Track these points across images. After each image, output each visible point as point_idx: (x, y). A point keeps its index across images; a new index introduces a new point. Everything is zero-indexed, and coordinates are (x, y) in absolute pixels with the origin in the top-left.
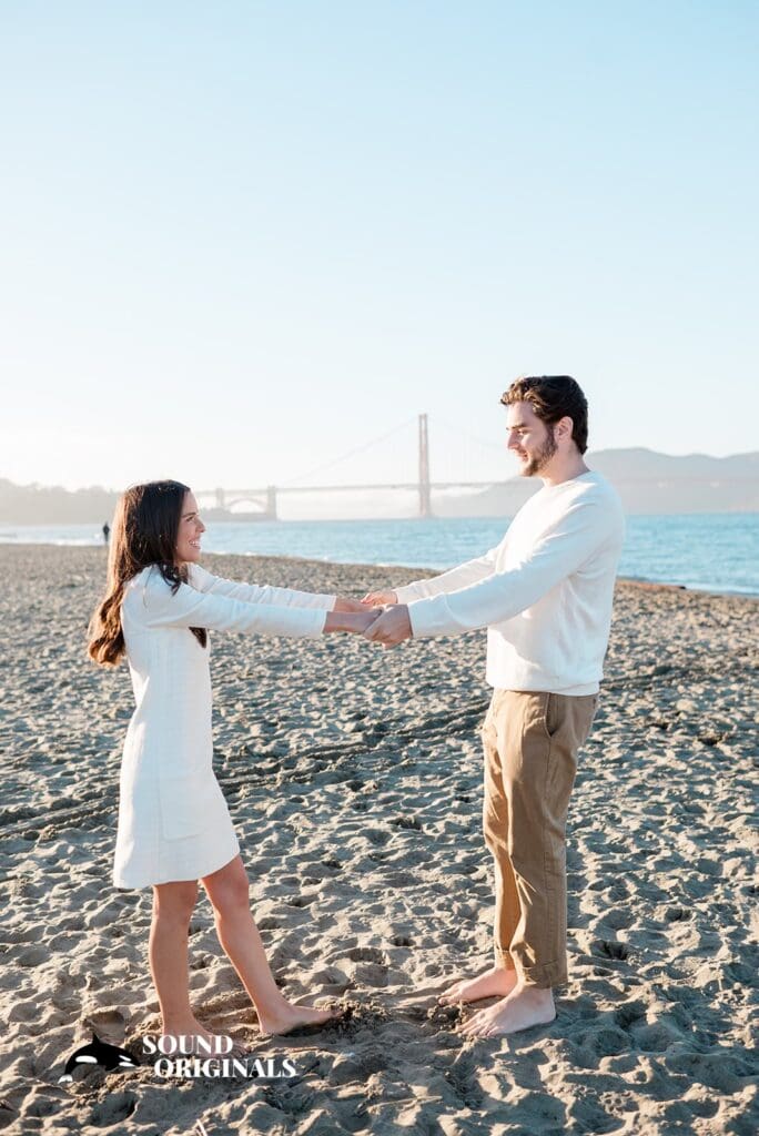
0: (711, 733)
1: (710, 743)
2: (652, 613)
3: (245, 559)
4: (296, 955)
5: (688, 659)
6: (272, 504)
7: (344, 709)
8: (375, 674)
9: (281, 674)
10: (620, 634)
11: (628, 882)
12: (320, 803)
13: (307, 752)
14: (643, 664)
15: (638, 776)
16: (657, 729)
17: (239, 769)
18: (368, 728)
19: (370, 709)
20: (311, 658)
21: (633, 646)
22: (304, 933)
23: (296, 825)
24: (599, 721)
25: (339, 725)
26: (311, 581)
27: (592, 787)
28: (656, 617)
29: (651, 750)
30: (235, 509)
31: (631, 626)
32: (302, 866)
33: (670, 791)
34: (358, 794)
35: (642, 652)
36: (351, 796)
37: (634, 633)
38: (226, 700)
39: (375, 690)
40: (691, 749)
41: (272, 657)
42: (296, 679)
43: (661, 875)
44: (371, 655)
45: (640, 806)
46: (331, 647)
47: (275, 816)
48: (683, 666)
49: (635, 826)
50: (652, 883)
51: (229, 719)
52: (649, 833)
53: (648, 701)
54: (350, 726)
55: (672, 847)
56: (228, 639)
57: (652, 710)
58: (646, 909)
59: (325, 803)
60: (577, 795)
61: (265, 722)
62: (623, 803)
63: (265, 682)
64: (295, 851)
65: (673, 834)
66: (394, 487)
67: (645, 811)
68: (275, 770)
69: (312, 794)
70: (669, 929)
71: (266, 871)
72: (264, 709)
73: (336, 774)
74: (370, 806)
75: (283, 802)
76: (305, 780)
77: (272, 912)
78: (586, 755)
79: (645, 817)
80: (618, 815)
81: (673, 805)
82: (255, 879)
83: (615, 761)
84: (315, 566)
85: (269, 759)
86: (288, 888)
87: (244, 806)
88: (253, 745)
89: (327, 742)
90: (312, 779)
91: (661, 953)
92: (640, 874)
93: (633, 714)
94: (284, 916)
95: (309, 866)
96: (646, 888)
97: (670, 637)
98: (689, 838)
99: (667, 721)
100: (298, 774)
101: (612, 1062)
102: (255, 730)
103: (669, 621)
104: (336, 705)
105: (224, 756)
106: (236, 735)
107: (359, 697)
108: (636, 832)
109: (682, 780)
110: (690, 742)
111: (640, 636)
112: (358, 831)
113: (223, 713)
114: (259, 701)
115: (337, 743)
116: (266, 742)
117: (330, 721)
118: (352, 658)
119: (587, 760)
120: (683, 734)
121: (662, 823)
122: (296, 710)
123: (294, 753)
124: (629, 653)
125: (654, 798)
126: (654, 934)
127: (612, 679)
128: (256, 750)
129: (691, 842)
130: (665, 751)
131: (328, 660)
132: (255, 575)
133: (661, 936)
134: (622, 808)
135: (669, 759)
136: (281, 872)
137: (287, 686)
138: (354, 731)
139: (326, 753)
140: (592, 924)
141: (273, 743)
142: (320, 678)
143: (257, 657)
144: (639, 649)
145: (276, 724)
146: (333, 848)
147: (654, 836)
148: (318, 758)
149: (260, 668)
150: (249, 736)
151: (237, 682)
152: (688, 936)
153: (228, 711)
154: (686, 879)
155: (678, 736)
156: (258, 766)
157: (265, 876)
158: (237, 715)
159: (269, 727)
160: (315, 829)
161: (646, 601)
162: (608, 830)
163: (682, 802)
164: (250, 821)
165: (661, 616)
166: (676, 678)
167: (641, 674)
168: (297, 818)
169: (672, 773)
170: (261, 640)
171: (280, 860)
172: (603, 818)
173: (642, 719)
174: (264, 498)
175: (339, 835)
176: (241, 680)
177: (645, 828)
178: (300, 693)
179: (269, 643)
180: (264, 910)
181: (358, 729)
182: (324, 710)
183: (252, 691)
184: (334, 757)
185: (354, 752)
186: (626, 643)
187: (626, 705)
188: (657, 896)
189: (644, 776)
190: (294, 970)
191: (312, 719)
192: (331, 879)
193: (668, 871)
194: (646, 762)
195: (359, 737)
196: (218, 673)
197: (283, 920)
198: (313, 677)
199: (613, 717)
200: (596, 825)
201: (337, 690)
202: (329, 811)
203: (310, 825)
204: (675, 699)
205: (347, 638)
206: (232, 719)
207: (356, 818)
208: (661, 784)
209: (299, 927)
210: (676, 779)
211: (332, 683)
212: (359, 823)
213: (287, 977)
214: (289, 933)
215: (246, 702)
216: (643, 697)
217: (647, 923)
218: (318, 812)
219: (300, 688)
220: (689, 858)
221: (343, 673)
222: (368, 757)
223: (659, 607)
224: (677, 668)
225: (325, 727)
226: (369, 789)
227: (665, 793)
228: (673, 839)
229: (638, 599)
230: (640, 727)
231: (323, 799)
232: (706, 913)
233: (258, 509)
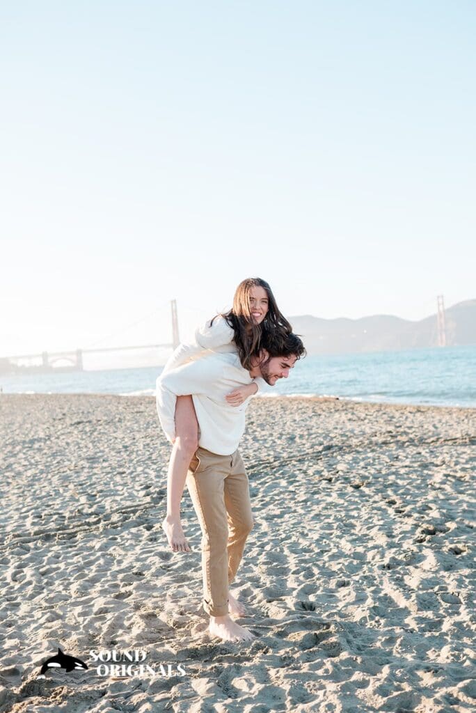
0: (357, 482)
1: (357, 487)
2: (320, 415)
3: (65, 396)
4: (122, 626)
5: (342, 440)
6: (79, 361)
7: (138, 483)
8: (155, 461)
9: (95, 465)
10: (302, 428)
11: (313, 568)
12: (128, 539)
13: (117, 510)
14: (317, 445)
15: (317, 509)
16: (326, 481)
17: (75, 523)
18: (153, 493)
19: (153, 482)
20: (114, 454)
21: (310, 435)
22: (125, 614)
23: (114, 553)
24: (293, 479)
25: (135, 493)
26: (109, 407)
27: (290, 517)
28: (323, 417)
29: (323, 494)
30: (55, 365)
31: (308, 423)
32: (120, 576)
33: (335, 516)
34: (151, 532)
35: (315, 438)
36: (147, 533)
37: (310, 428)
38: (63, 483)
39: (156, 471)
40: (346, 491)
41: (89, 455)
42: (105, 468)
43: (332, 563)
44: (151, 450)
45: (318, 526)
46: (125, 447)
47: (101, 549)
48: (340, 444)
49: (316, 537)
50: (327, 568)
51: (65, 494)
52: (324, 540)
53: (320, 466)
54: (143, 493)
55: (338, 547)
56: (59, 446)
57: (323, 471)
58: (324, 582)
59: (131, 539)
60: (282, 523)
61: (88, 494)
62: (309, 524)
63: (86, 470)
64: (115, 568)
65: (338, 540)
66: (157, 346)
67: (322, 528)
68: (98, 522)
69: (122, 534)
70: (338, 592)
71: (98, 581)
72: (87, 487)
73: (136, 522)
74: (158, 538)
75: (105, 540)
76: (117, 527)
77: (105, 604)
78: (286, 499)
79: (322, 532)
80: (306, 532)
81: (338, 523)
82: (92, 586)
83: (303, 501)
84: (111, 397)
85: (93, 516)
86: (112, 590)
87: (80, 545)
88: (83, 509)
89: (129, 503)
90: (121, 526)
91: (334, 605)
92: (320, 563)
93: (312, 474)
94: (112, 606)
95: (125, 576)
96: (324, 571)
97: (331, 429)
98: (347, 541)
99: (332, 476)
100: (112, 523)
101: (310, 666)
102: (83, 499)
103: (330, 419)
104: (132, 481)
105: (64, 517)
106: (71, 503)
107: (146, 475)
108: (317, 540)
109: (342, 509)
110: (345, 488)
111: (314, 428)
112: (153, 554)
113: (61, 491)
114: (84, 482)
115: (135, 504)
116: (91, 506)
117: (129, 491)
118: (140, 452)
119: (286, 502)
120: (341, 483)
121: (331, 534)
122: (108, 486)
123: (109, 511)
124: (308, 439)
125: (326, 521)
126: (330, 595)
127: (298, 455)
128: (84, 511)
129: (348, 543)
130: (332, 493)
131: (124, 455)
132: (73, 406)
133: (334, 596)
134: (308, 528)
135: (334, 498)
136: (108, 581)
137: (100, 472)
138: (144, 496)
139: (129, 509)
140: (295, 593)
141: (95, 507)
142: (121, 466)
143: (80, 456)
144: (313, 436)
145: (95, 495)
146: (138, 564)
147: (328, 542)
148: (124, 513)
149: (82, 462)
150: (79, 503)
151: (68, 472)
152: (349, 595)
153: (64, 490)
154: (346, 564)
155: (338, 485)
156: (87, 520)
157: (98, 584)
158: (71, 491)
159: (91, 497)
160: (126, 555)
161: (316, 408)
162: (301, 540)
163: (342, 521)
164: (85, 553)
165: (325, 416)
166: (336, 452)
167: (315, 451)
168: (114, 549)
169: (336, 506)
170: (81, 446)
171: (106, 574)
172: (298, 534)
173: (317, 476)
174: (74, 357)
175: (141, 557)
176: (71, 470)
177: (322, 537)
178: (109, 476)
179: (86, 447)
180: (99, 603)
181: (147, 495)
182: (125, 484)
183: (78, 477)
184: (134, 512)
185: (146, 508)
186: (306, 433)
187: (307, 469)
188: (330, 575)
189: (320, 509)
190: (122, 635)
191: (118, 491)
192: (138, 582)
193: (336, 560)
194: (320, 501)
195: (148, 499)
196: (56, 467)
197: (111, 608)
198: (116, 466)
199: (300, 477)
200: (294, 538)
201: (132, 472)
202: (134, 543)
203: (123, 553)
204: (335, 464)
205: (135, 441)
206: (68, 494)
207: (151, 546)
208: (330, 512)
209: (122, 611)
210: (338, 509)
211: (129, 468)
212: (153, 549)
213: (117, 639)
214: (116, 615)
215: (75, 484)
216: (317, 464)
217: (325, 590)
218: (127, 544)
219: (109, 473)
220: (347, 552)
221: (135, 462)
222: (154, 510)
223: (324, 411)
224: (336, 446)
225: (126, 494)
226: (157, 529)
227: (332, 518)
228: (338, 543)
229: (311, 407)
230: (316, 481)
231: (129, 537)
232: (358, 581)
233: (70, 364)
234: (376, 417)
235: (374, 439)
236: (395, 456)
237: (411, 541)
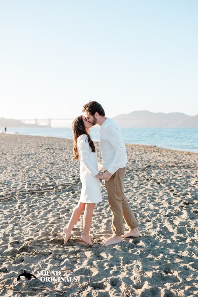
0: (159, 181)
1: (159, 183)
2: (147, 153)
3: (43, 137)
4: (60, 229)
5: (155, 164)
6: (50, 123)
7: (70, 175)
8: (77, 166)
9: (54, 166)
10: (139, 158)
11: (137, 214)
12: (64, 196)
13: (61, 185)
14: (144, 165)
15: (141, 191)
16: (146, 180)
17: (44, 188)
18: (76, 179)
19: (76, 175)
20: (61, 162)
21: (142, 160)
22: (61, 225)
23: (59, 201)
24: (133, 178)
25: (69, 179)
26: (61, 143)
27: (130, 193)
28: (148, 154)
29: (144, 185)
30: (40, 124)
31: (142, 156)
32: (60, 210)
33: (148, 194)
34: (74, 194)
35: (144, 162)
36: (72, 195)
37: (142, 158)
38: (40, 172)
39: (77, 170)
40: (154, 185)
41: (51, 162)
42: (57, 167)
43: (145, 212)
44: (76, 162)
45: (141, 197)
46: (66, 160)
47: (53, 199)
48: (154, 165)
49: (140, 201)
50: (143, 214)
51: (41, 177)
52: (143, 203)
53: (145, 173)
54: (72, 179)
55: (148, 206)
56: (39, 157)
57: (145, 176)
58: (141, 219)
59: (66, 196)
60: (126, 195)
61: (50, 178)
62: (137, 197)
63: (50, 168)
64: (59, 207)
65: (148, 204)
67: (142, 198)
68: (53, 189)
69: (62, 194)
70: (146, 224)
71: (52, 211)
72: (50, 175)
73: (68, 190)
74: (77, 197)
75: (55, 196)
76: (60, 191)
77: (54, 220)
78: (129, 186)
79: (142, 200)
80: (136, 199)
81: (149, 197)
82: (49, 213)
83: (136, 187)
84: (61, 139)
85: (51, 186)
86: (57, 215)
87: (46, 197)
88: (47, 183)
89: (66, 182)
90: (62, 191)
91: (144, 229)
92: (140, 212)
93: (141, 177)
94: (56, 221)
95: (62, 210)
96: (141, 215)
97: (151, 159)
98: (152, 204)
99: (149, 178)
100: (59, 190)
101: (131, 251)
102: (48, 179)
103: (151, 155)
104: (68, 174)
105: (40, 186)
106: (43, 180)
107: (73, 172)
108: (140, 203)
109: (151, 192)
110: (154, 183)
111: (144, 158)
112: (74, 203)
113: (39, 175)
114: (48, 173)
115: (68, 183)
116: (51, 182)
117: (66, 177)
118: (71, 162)
119: (129, 187)
120: (153, 181)
121: (146, 201)
122: (58, 175)
123: (58, 185)
124: (140, 162)
125: (145, 196)
126: (143, 225)
127: (136, 168)
128: (48, 184)
129: (152, 205)
130: (148, 185)
131: (65, 163)
132: (46, 141)
133: (144, 225)
134: (137, 198)
135: (149, 187)
136: (55, 212)
137: (55, 169)
138: (72, 180)
139: (66, 185)
141: (52, 183)
142: (64, 167)
143: (47, 162)
145: (53, 178)
146: (68, 206)
147: (144, 204)
148: (63, 186)
149: (48, 165)
150: (46, 181)
151: (43, 168)
152: (150, 225)
153: (41, 175)
154: (151, 213)
155: (151, 182)
156: (49, 188)
157: (51, 213)
158: (43, 176)
159: (51, 179)
160: (63, 202)
161: (146, 150)
162: (133, 203)
163: (151, 197)
164: (47, 200)
165: (149, 153)
166: (152, 168)
167: (143, 167)
168: (59, 200)
169: (149, 190)
170: (48, 158)
171: (55, 209)
172: (132, 200)
173: (143, 178)
174: (48, 121)
175: (69, 204)
176: (44, 167)
177: (142, 202)
178: (59, 171)
179: (50, 158)
180: (51, 220)
181: (73, 179)
182: (65, 175)
183: (46, 170)
184: (68, 186)
185: (72, 185)
186: (140, 160)
187: (139, 175)
188: (143, 217)
189: (143, 191)
190: (59, 233)
191: (62, 177)
192: (67, 213)
193: (147, 211)
194: (143, 188)
195: (74, 181)
196: (38, 166)
197: (56, 222)
198: (62, 167)
199: (136, 177)
200: (131, 202)
201: (68, 170)
202: (67, 198)
203: (62, 201)
204: (151, 173)
205: (70, 158)
206: (42, 177)
208: (146, 192)
209: (60, 224)
210: (150, 191)
211: (67, 168)
212: (74, 201)
213: (58, 234)
214: (58, 225)
215: (45, 173)
216: (144, 173)
217: (141, 222)
218: (64, 198)
219: (59, 170)
220: (152, 209)
221: (69, 166)
222: (76, 186)
223: (149, 151)
224: (152, 166)
225: (65, 179)
226: (76, 193)
227: (147, 195)
228: (148, 205)
229: (144, 149)
230: (142, 180)
231: (65, 195)
232: (155, 220)
233: (46, 124)
234: (171, 155)
235: (168, 164)
236: (176, 172)
237: (178, 207)
